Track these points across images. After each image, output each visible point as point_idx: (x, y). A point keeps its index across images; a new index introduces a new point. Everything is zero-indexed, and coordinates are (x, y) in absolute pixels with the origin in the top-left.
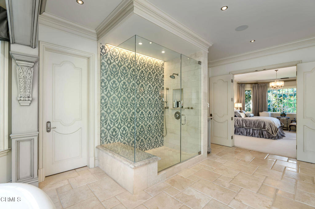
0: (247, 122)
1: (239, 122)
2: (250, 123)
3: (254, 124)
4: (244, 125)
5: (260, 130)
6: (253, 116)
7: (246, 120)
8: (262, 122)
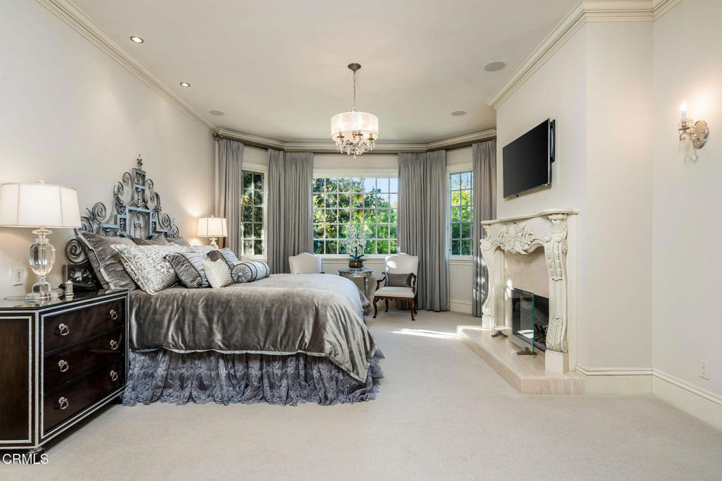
0: (231, 314)
1: (188, 317)
2: (247, 321)
3: (269, 326)
4: (218, 337)
5: (298, 355)
6: (266, 276)
7: (228, 302)
8: (307, 307)
